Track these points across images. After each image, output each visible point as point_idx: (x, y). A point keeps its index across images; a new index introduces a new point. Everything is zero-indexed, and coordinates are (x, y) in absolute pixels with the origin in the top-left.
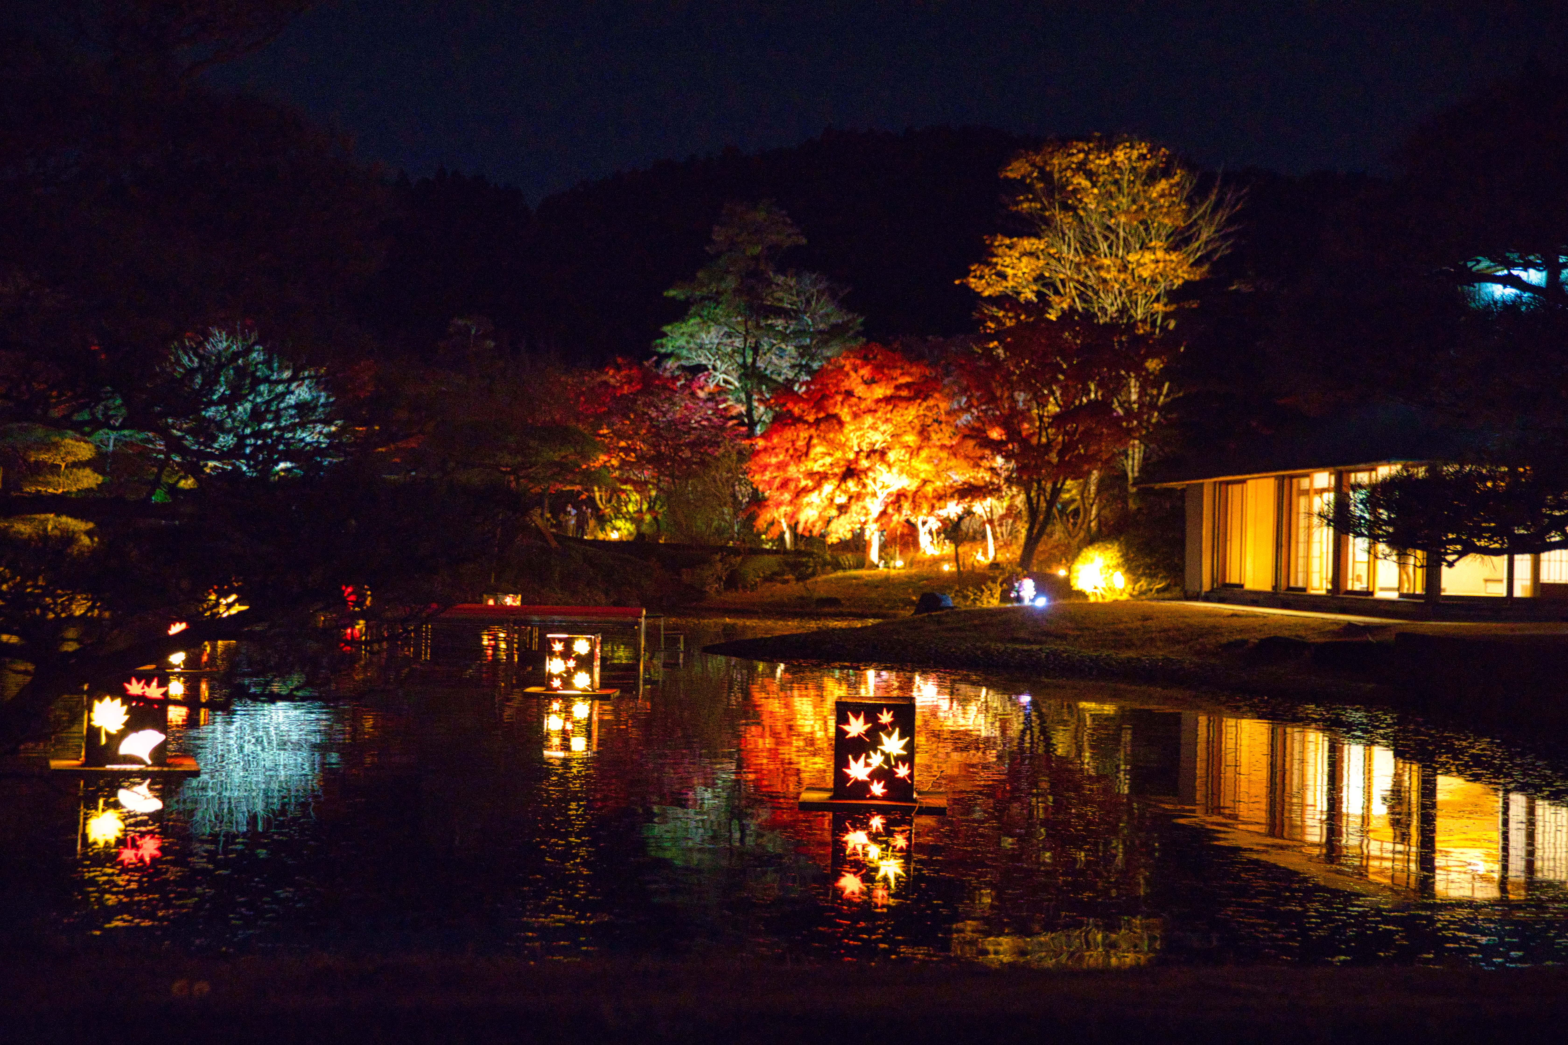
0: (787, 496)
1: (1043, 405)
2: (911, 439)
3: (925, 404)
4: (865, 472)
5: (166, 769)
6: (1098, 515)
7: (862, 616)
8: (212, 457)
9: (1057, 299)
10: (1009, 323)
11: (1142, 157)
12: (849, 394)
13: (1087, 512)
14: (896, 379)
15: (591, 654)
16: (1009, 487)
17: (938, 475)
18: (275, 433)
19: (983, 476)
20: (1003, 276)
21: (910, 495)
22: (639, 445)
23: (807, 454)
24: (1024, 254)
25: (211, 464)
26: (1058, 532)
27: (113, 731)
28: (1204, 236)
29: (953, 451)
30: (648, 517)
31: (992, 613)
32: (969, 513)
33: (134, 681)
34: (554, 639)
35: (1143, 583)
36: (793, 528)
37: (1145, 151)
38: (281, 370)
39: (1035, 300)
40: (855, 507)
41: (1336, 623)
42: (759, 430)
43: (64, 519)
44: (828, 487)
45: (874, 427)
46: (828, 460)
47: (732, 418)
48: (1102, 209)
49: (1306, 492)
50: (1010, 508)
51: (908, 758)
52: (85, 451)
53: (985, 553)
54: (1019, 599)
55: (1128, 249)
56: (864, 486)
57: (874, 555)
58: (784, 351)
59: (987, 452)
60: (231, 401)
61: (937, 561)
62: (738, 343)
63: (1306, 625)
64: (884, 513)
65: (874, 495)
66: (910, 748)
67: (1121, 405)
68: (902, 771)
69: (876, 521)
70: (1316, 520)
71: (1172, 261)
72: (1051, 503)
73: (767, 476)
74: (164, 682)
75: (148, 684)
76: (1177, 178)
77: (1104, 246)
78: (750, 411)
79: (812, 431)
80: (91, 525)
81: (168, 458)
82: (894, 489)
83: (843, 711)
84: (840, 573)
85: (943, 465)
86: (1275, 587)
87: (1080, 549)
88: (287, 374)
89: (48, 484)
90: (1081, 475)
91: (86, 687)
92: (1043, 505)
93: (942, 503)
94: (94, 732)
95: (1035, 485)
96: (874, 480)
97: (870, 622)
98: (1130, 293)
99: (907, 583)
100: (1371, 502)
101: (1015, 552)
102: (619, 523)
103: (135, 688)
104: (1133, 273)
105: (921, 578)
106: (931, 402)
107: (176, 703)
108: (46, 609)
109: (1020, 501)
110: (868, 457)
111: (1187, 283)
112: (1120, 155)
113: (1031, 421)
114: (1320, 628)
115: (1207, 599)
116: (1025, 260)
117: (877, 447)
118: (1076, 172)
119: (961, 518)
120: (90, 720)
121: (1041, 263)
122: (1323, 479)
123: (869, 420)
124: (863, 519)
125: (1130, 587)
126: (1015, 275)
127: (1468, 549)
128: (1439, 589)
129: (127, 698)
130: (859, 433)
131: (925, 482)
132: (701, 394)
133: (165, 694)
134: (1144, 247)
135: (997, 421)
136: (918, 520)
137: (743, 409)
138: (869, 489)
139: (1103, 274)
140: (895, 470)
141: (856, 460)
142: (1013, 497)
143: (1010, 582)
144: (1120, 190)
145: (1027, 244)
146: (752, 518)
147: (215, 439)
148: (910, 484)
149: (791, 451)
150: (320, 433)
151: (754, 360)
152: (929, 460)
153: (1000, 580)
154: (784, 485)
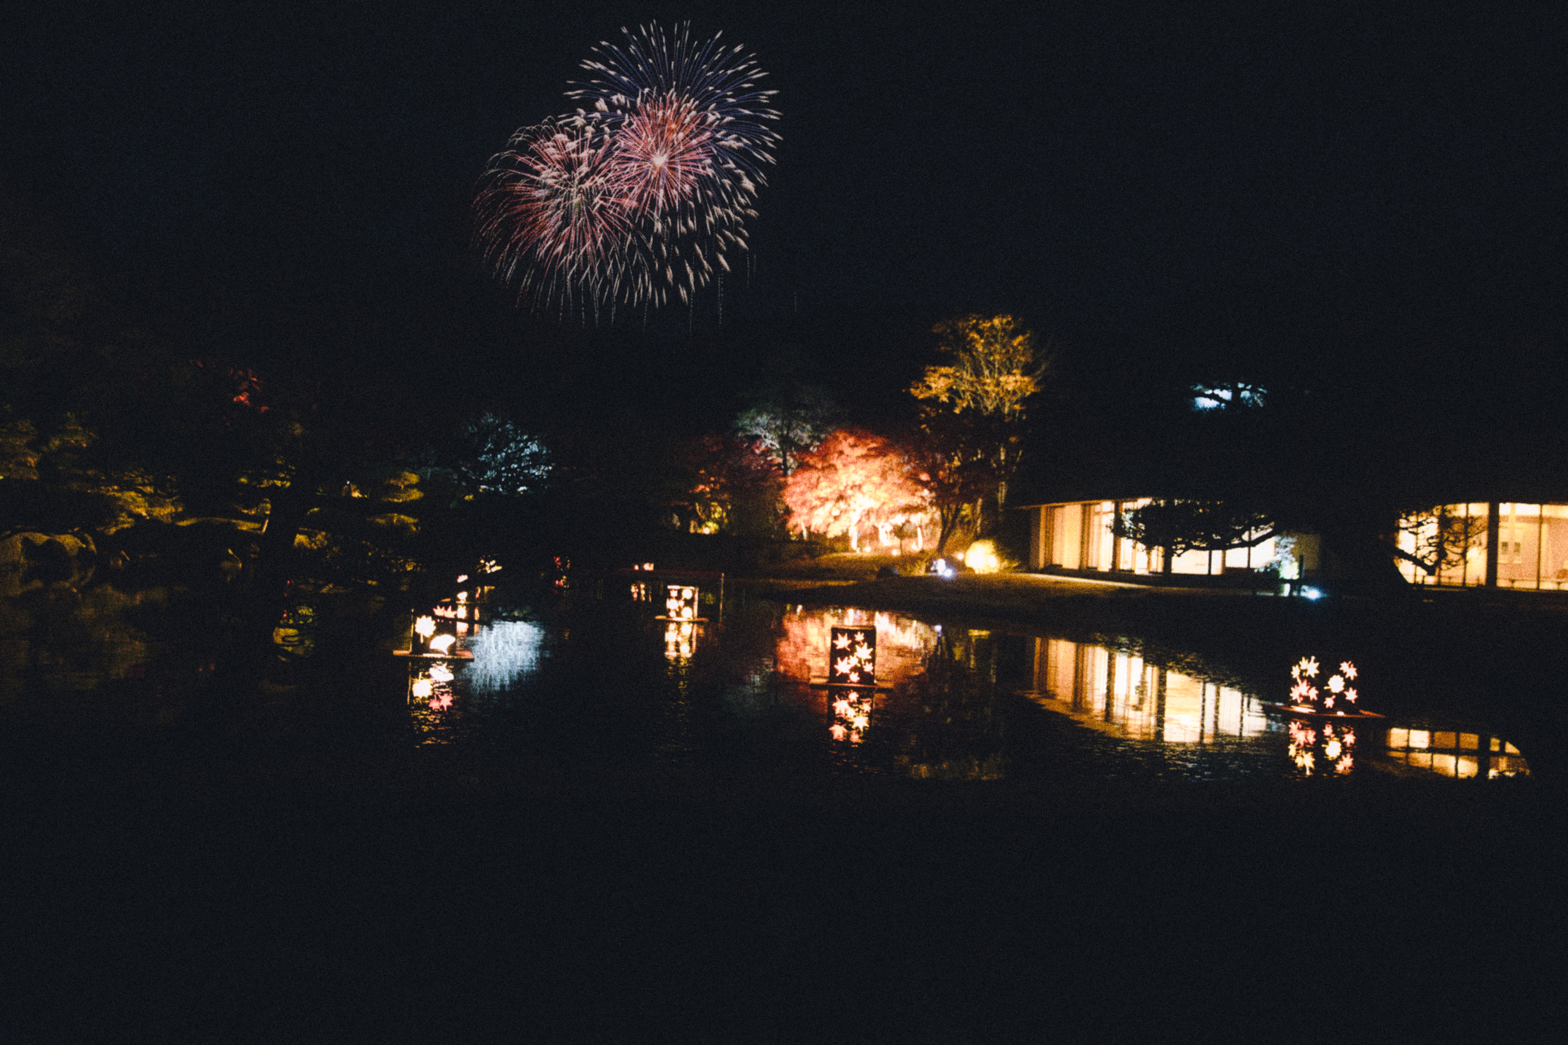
0: (805, 510)
1: (951, 460)
2: (876, 479)
3: (885, 459)
4: (850, 497)
5: (456, 657)
6: (981, 524)
7: (846, 579)
8: (483, 483)
9: (960, 401)
10: (933, 415)
11: (1008, 323)
12: (841, 453)
13: (975, 522)
14: (868, 444)
15: (693, 599)
16: (931, 507)
17: (891, 500)
18: (518, 470)
19: (916, 501)
20: (930, 388)
21: (874, 510)
22: (723, 480)
23: (816, 487)
24: (942, 375)
25: (483, 487)
26: (959, 533)
27: (428, 635)
28: (1043, 368)
29: (900, 487)
30: (726, 521)
31: (920, 578)
32: (908, 521)
33: (438, 607)
34: (671, 590)
35: (1006, 563)
36: (808, 528)
37: (1010, 319)
38: (522, 435)
39: (947, 401)
40: (844, 517)
41: (1114, 587)
42: (790, 472)
43: (402, 517)
44: (829, 505)
45: (855, 472)
46: (829, 490)
47: (775, 465)
48: (986, 351)
49: (1098, 513)
50: (932, 520)
51: (872, 661)
52: (414, 479)
53: (917, 544)
54: (935, 571)
55: (1000, 373)
56: (849, 505)
57: (854, 544)
58: (804, 428)
59: (919, 487)
60: (495, 452)
61: (890, 548)
62: (779, 423)
63: (1095, 588)
64: (860, 521)
65: (855, 510)
66: (873, 654)
67: (995, 462)
68: (868, 668)
69: (856, 525)
70: (1104, 529)
71: (1024, 381)
72: (955, 517)
73: (794, 499)
74: (455, 608)
75: (446, 609)
76: (1028, 335)
77: (987, 372)
78: (785, 461)
79: (820, 473)
80: (416, 521)
81: (460, 483)
82: (866, 507)
83: (836, 632)
84: (835, 555)
85: (895, 493)
86: (1080, 567)
87: (971, 543)
88: (525, 437)
89: (394, 497)
90: (972, 501)
91: (413, 611)
92: (950, 518)
93: (893, 515)
94: (417, 636)
95: (946, 506)
96: (855, 502)
97: (851, 582)
98: (1001, 399)
99: (874, 561)
100: (1135, 520)
101: (935, 544)
102: (710, 524)
103: (439, 611)
104: (1003, 388)
105: (880, 558)
106: (888, 458)
107: (461, 620)
108: (392, 566)
109: (937, 515)
110: (852, 488)
111: (1033, 394)
112: (996, 322)
113: (944, 470)
114: (1105, 590)
115: (1042, 572)
116: (942, 379)
117: (857, 483)
118: (971, 330)
119: (904, 525)
120: (414, 628)
121: (951, 381)
122: (1108, 506)
123: (852, 468)
124: (848, 524)
125: (999, 565)
126: (936, 388)
127: (1188, 547)
128: (1170, 569)
129: (435, 617)
130: (846, 475)
131: (884, 504)
132: (757, 452)
133: (456, 615)
134: (1009, 373)
135: (925, 470)
136: (879, 525)
137: (780, 460)
138: (852, 507)
139: (986, 388)
140: (867, 496)
141: (845, 491)
142: (934, 513)
143: (930, 562)
144: (996, 341)
145: (943, 370)
146: (785, 522)
147: (485, 473)
148: (876, 505)
149: (808, 485)
150: (543, 470)
151: (788, 433)
152: (886, 491)
153: (925, 559)
154: (804, 504)
